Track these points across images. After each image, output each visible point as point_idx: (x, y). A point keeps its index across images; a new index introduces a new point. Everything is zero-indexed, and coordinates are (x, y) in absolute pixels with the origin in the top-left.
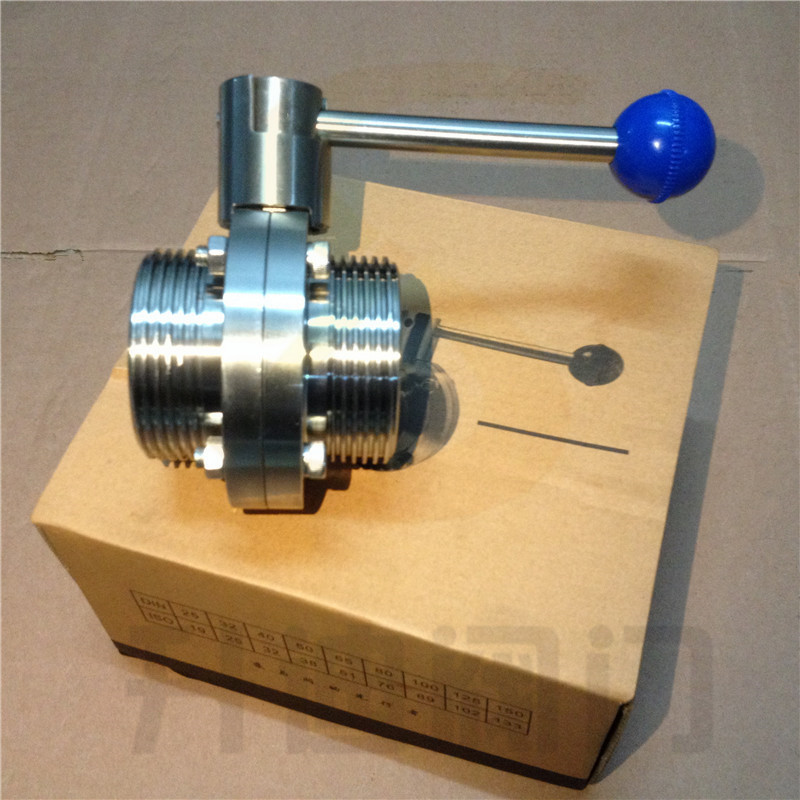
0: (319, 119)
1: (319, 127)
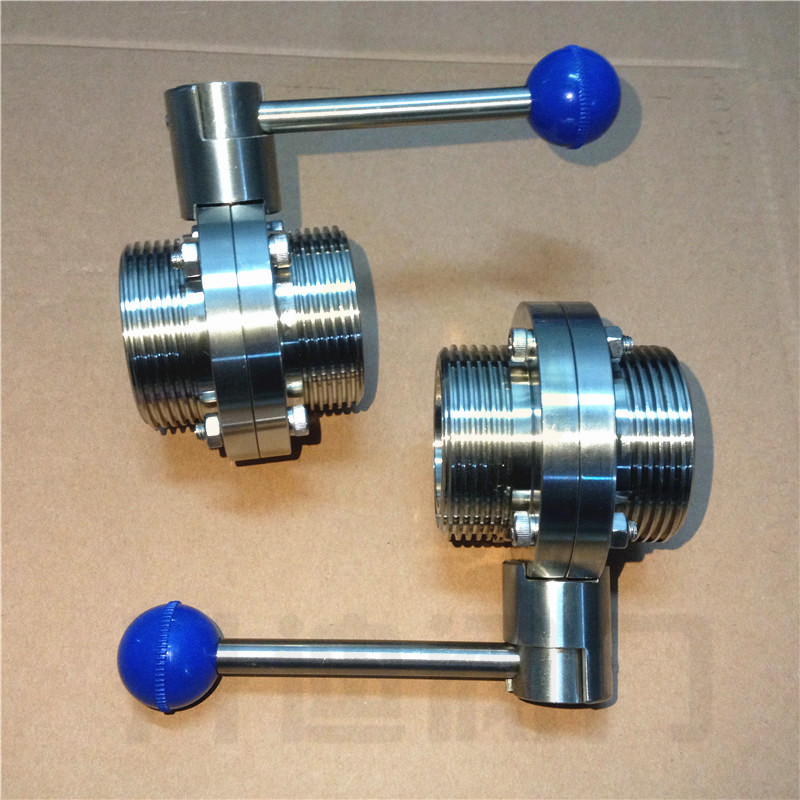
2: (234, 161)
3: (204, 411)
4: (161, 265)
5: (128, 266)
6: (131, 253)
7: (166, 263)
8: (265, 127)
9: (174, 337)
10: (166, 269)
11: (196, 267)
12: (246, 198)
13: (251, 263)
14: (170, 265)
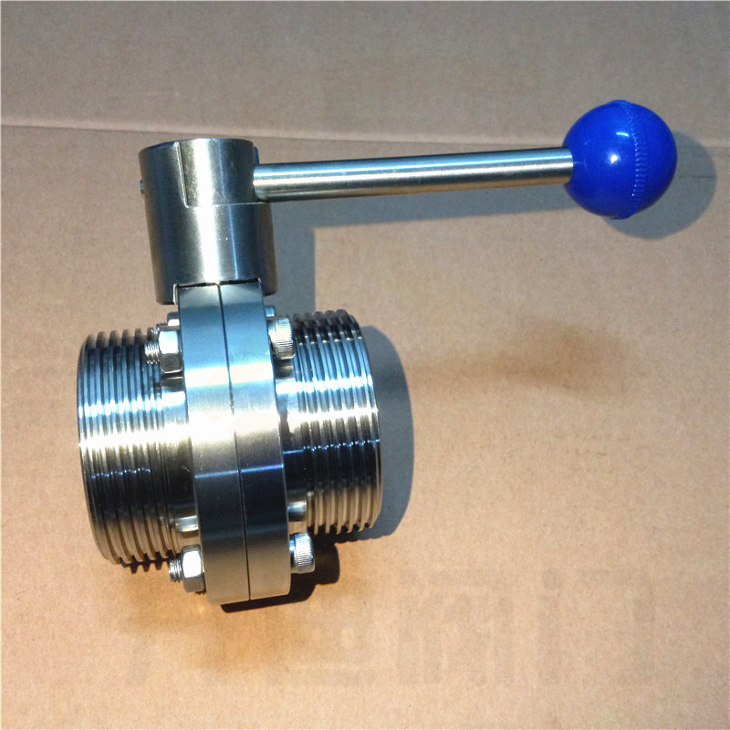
0: (255, 175)
1: (256, 183)
2: (223, 231)
3: (182, 542)
4: (131, 359)
5: (89, 362)
6: (94, 345)
7: (138, 357)
8: (260, 194)
9: (145, 449)
10: (138, 364)
11: (177, 361)
12: (237, 278)
13: (245, 354)
14: (143, 358)
